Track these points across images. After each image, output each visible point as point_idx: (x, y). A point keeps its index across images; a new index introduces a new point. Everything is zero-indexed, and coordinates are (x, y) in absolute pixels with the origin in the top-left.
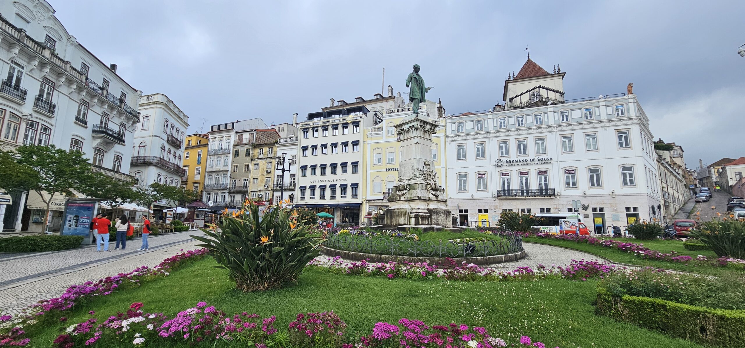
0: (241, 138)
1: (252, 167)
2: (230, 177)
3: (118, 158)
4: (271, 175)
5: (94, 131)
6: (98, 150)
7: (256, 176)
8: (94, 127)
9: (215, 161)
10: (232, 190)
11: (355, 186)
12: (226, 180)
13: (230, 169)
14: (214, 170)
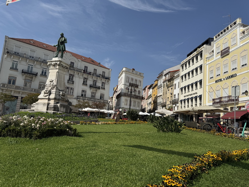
0: (166, 78)
1: (168, 92)
2: (162, 99)
3: (102, 95)
4: (172, 96)
5: (90, 87)
6: (92, 93)
7: (168, 97)
8: (90, 85)
9: (159, 91)
10: (163, 105)
11: (200, 97)
13: (162, 94)
14: (159, 95)
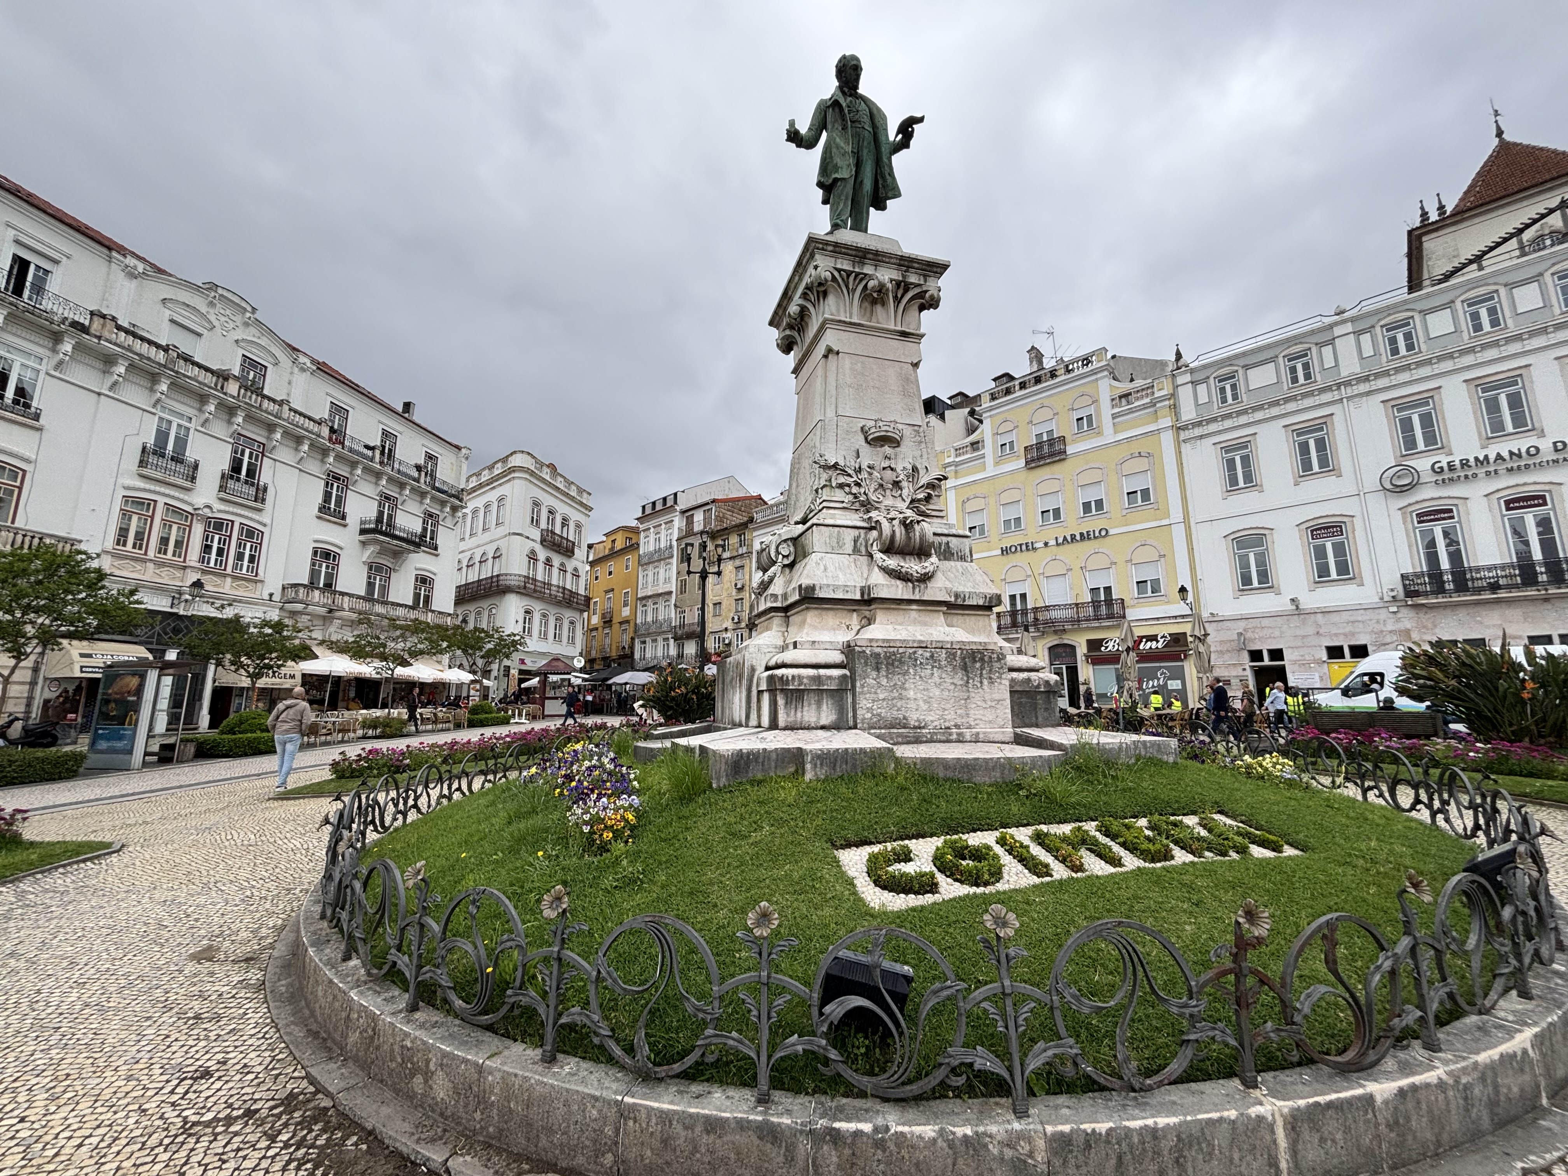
0: (690, 521)
1: (710, 579)
2: (675, 605)
3: (423, 581)
4: (745, 594)
5: (363, 532)
6: (374, 569)
7: (716, 599)
8: (362, 523)
9: (650, 574)
10: (680, 632)
12: (668, 613)
13: (674, 590)
14: (650, 593)
